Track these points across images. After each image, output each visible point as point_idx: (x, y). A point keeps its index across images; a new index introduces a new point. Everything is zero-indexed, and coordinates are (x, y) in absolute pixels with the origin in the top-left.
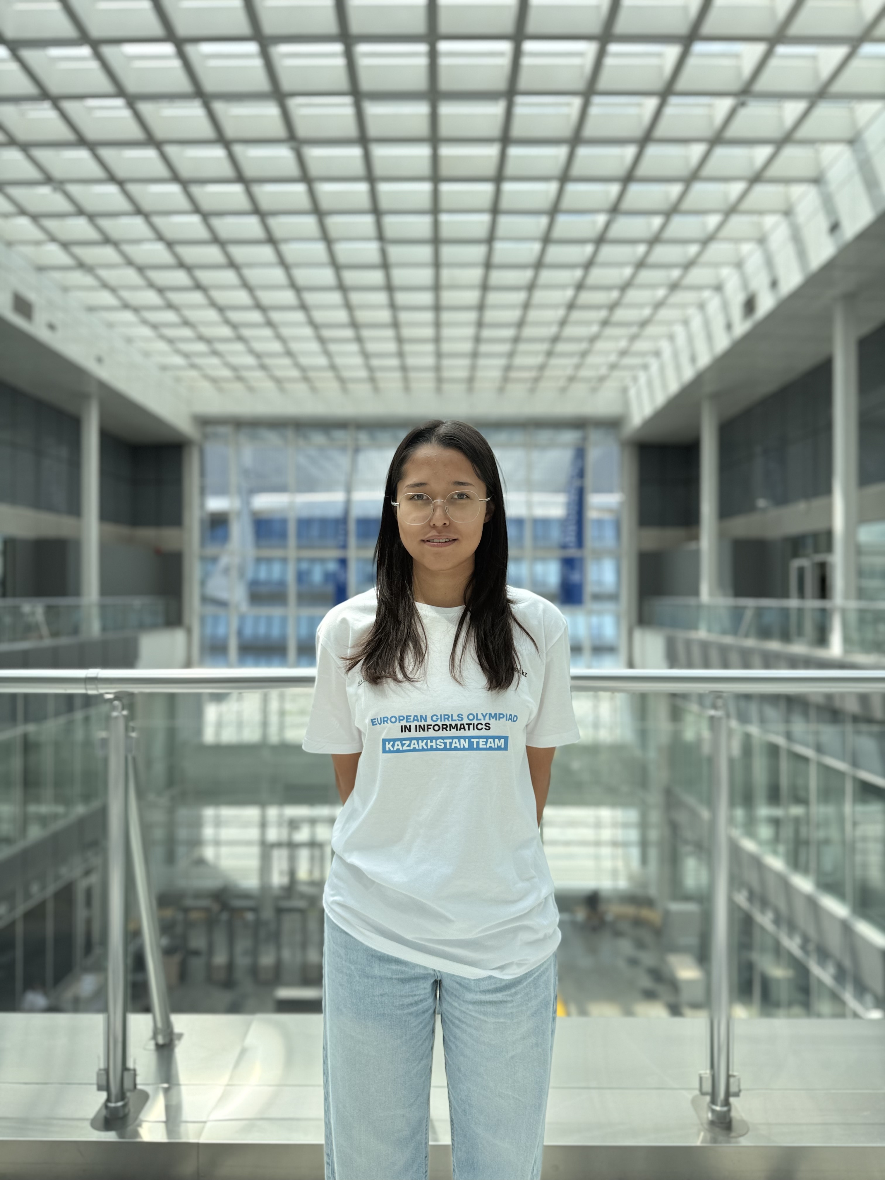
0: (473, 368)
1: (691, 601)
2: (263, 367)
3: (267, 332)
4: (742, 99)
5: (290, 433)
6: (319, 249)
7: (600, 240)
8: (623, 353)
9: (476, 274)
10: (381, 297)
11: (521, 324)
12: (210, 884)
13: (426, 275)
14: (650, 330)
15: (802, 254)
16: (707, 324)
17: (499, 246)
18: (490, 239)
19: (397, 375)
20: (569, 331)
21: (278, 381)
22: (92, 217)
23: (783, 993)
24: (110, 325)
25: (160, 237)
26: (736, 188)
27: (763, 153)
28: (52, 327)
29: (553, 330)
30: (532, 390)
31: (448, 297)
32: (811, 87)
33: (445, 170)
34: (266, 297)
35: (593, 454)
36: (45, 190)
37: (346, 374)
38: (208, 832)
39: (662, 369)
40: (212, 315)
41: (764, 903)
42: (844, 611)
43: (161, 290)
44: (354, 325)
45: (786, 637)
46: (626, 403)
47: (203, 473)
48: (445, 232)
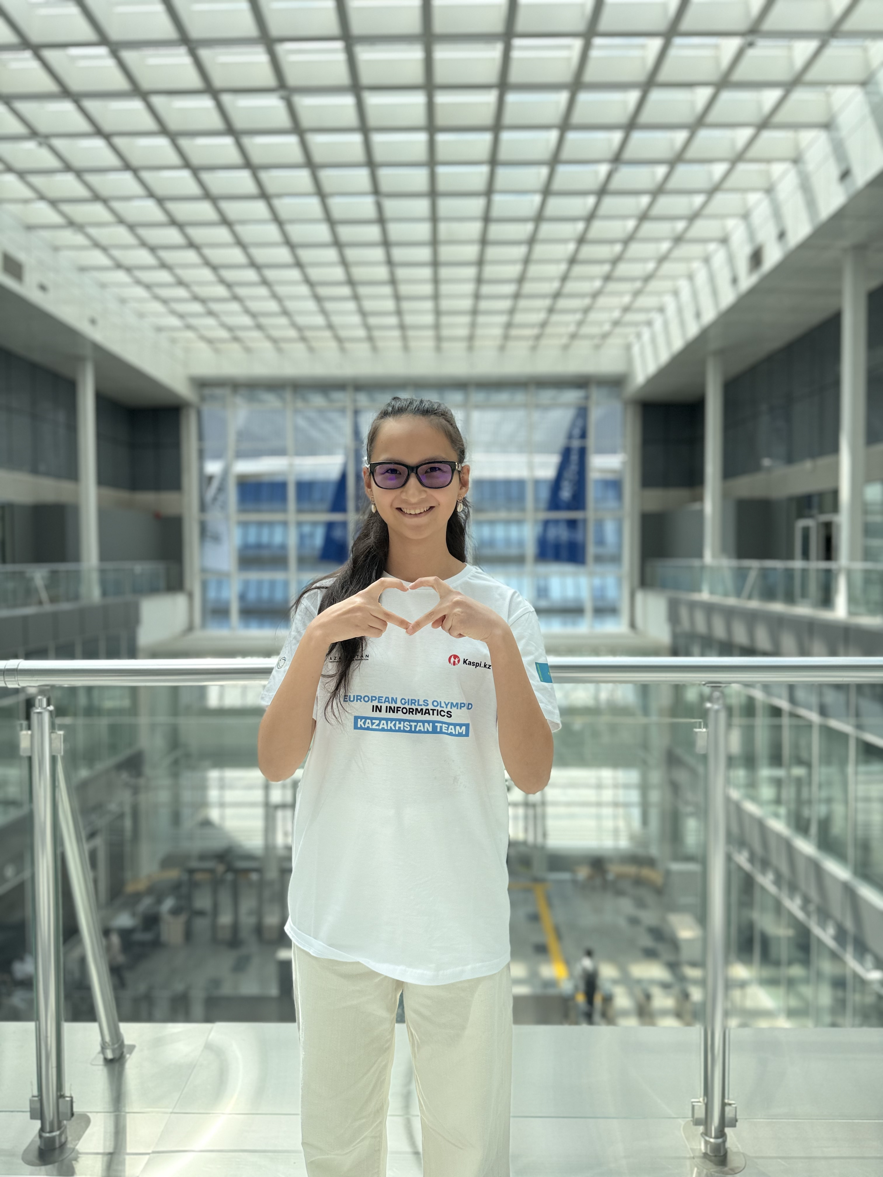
0: (473, 325)
1: (696, 563)
2: (259, 327)
3: (263, 291)
4: (749, 38)
5: (288, 395)
6: (313, 204)
7: (602, 192)
8: (626, 309)
9: (475, 228)
10: (378, 254)
11: (521, 280)
12: (216, 845)
13: (423, 230)
14: (654, 285)
15: (811, 203)
16: (712, 279)
17: (497, 199)
18: (489, 192)
19: (396, 333)
20: (571, 287)
21: (274, 341)
22: (79, 173)
23: (783, 951)
24: (103, 286)
25: (151, 194)
26: (744, 134)
27: (771, 96)
28: (43, 288)
29: (555, 285)
30: (534, 348)
31: (446, 252)
32: (822, 25)
33: (441, 120)
34: (261, 255)
35: (595, 414)
36: (30, 145)
37: (343, 333)
38: (213, 794)
39: (666, 325)
40: (207, 274)
41: (765, 864)
42: (849, 573)
43: (153, 249)
44: (351, 282)
45: (790, 598)
46: (630, 361)
47: (201, 437)
48: (442, 185)
